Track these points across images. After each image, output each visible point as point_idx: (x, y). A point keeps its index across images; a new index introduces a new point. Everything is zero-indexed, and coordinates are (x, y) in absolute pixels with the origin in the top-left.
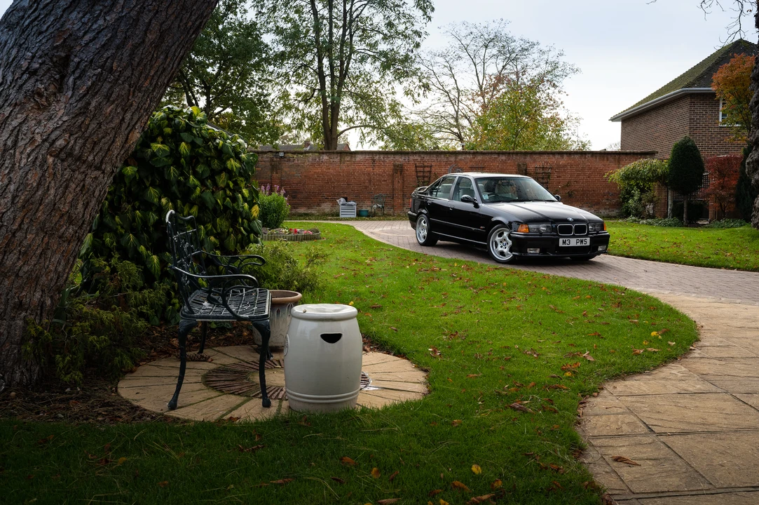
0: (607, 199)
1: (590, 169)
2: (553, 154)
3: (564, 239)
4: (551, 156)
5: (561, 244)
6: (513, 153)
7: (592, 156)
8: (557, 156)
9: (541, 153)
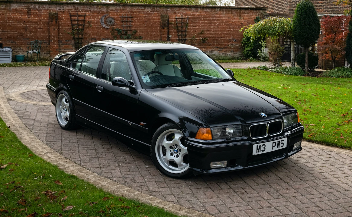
0: (232, 44)
1: (219, 20)
2: (190, 7)
3: (259, 145)
4: (188, 9)
5: (255, 152)
6: (157, 6)
7: (220, 10)
8: (193, 10)
9: (180, 7)
